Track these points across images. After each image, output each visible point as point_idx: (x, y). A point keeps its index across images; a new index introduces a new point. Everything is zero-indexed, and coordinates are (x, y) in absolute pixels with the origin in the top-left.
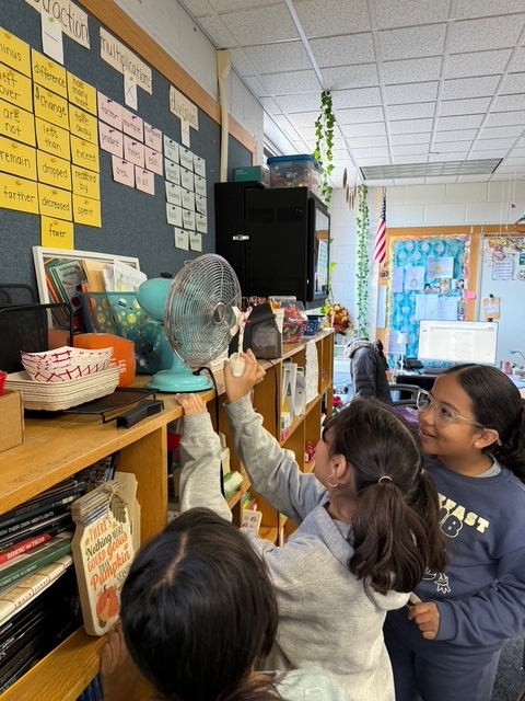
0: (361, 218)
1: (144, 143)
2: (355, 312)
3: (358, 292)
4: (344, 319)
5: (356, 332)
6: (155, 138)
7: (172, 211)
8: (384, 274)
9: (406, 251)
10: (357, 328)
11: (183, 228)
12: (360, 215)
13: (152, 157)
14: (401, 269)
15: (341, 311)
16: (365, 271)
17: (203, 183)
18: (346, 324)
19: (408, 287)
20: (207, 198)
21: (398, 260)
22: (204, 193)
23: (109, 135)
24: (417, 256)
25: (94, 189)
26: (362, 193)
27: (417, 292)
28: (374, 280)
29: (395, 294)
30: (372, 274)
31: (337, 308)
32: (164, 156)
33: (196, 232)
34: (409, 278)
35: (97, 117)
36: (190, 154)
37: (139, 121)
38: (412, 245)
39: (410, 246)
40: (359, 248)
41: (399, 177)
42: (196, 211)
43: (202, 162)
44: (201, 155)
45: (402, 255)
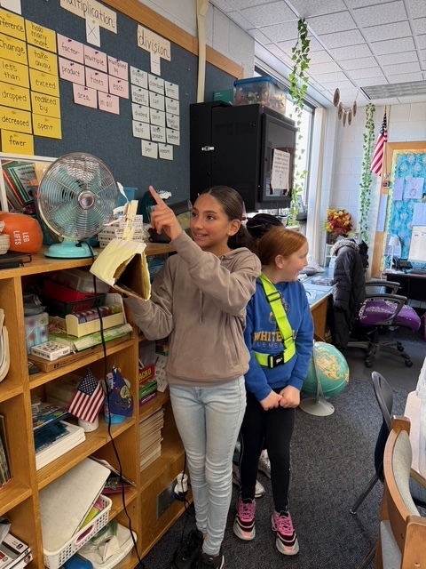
0: (367, 134)
1: (108, 73)
2: (358, 217)
3: (360, 200)
4: (347, 222)
5: (357, 234)
6: (120, 69)
7: (138, 127)
8: (386, 184)
9: (408, 163)
10: (359, 231)
11: (151, 140)
12: (367, 131)
13: (117, 84)
14: (402, 180)
15: (344, 216)
16: (368, 181)
17: (176, 104)
18: (349, 228)
19: (407, 196)
20: (181, 116)
21: (399, 171)
22: (177, 112)
23: (70, 67)
24: (417, 167)
25: (55, 110)
26: (369, 112)
27: (416, 200)
28: (377, 188)
29: (395, 202)
30: (375, 183)
31: (341, 213)
32: (130, 84)
33: (166, 144)
34: (409, 187)
35: (57, 54)
36: (161, 81)
37: (102, 56)
38: (413, 158)
39: (411, 159)
40: (364, 161)
41: (403, 95)
42: (166, 127)
43: (176, 88)
44: (173, 81)
45: (404, 168)
